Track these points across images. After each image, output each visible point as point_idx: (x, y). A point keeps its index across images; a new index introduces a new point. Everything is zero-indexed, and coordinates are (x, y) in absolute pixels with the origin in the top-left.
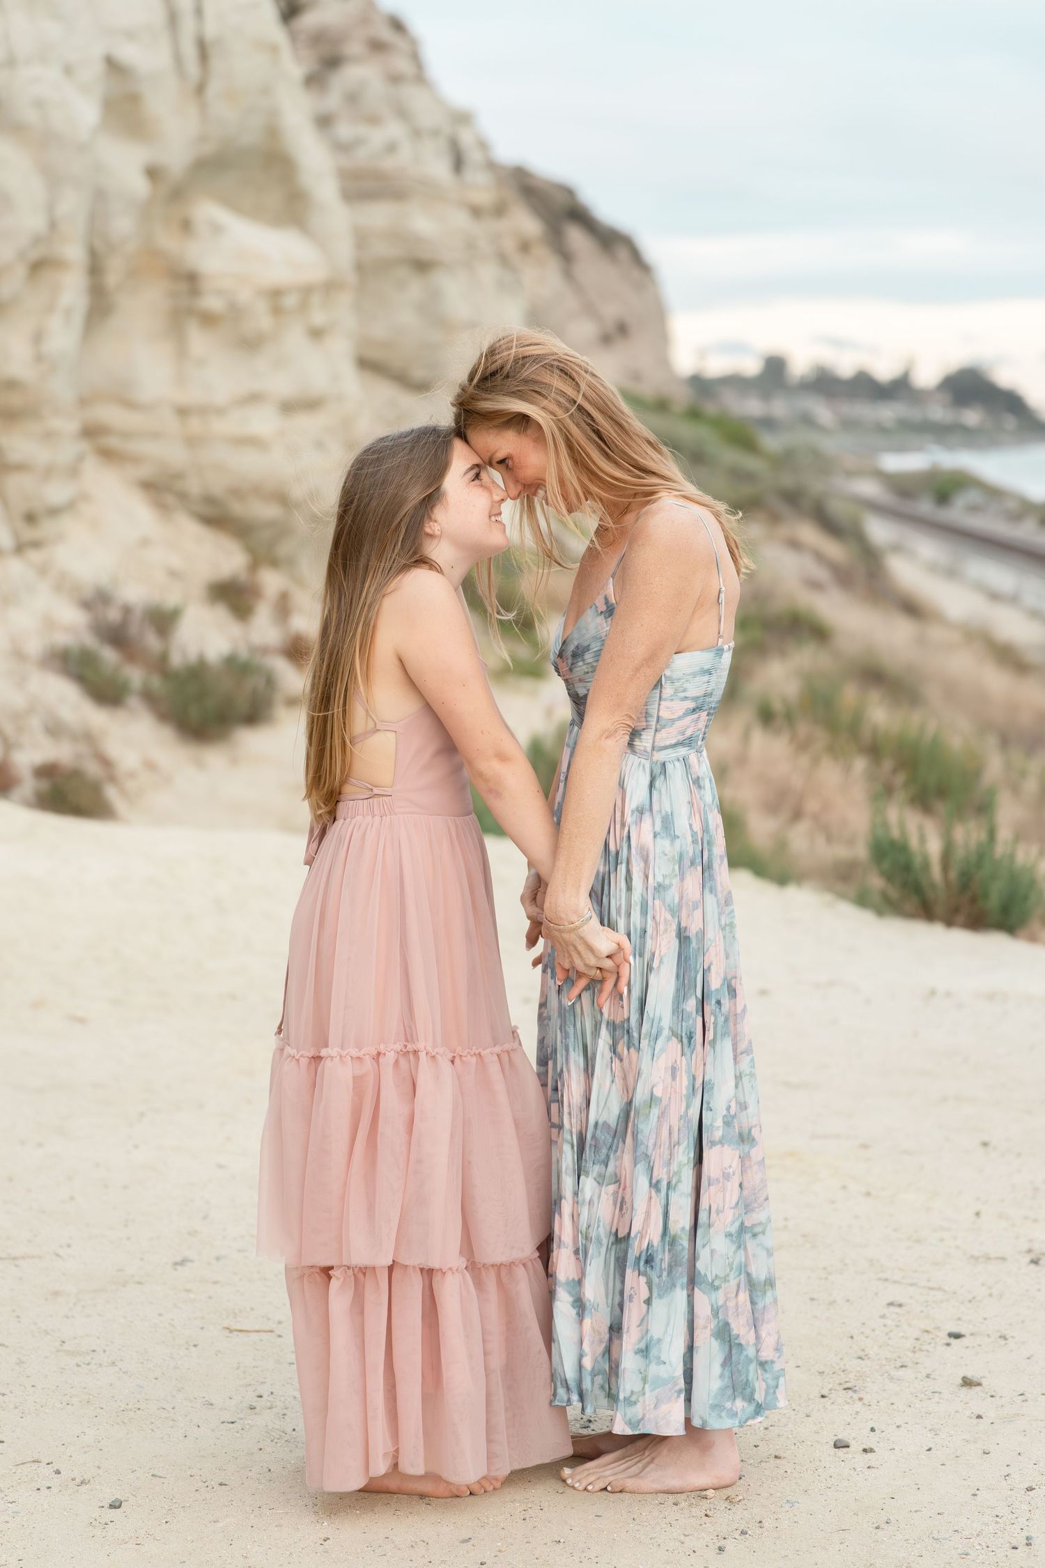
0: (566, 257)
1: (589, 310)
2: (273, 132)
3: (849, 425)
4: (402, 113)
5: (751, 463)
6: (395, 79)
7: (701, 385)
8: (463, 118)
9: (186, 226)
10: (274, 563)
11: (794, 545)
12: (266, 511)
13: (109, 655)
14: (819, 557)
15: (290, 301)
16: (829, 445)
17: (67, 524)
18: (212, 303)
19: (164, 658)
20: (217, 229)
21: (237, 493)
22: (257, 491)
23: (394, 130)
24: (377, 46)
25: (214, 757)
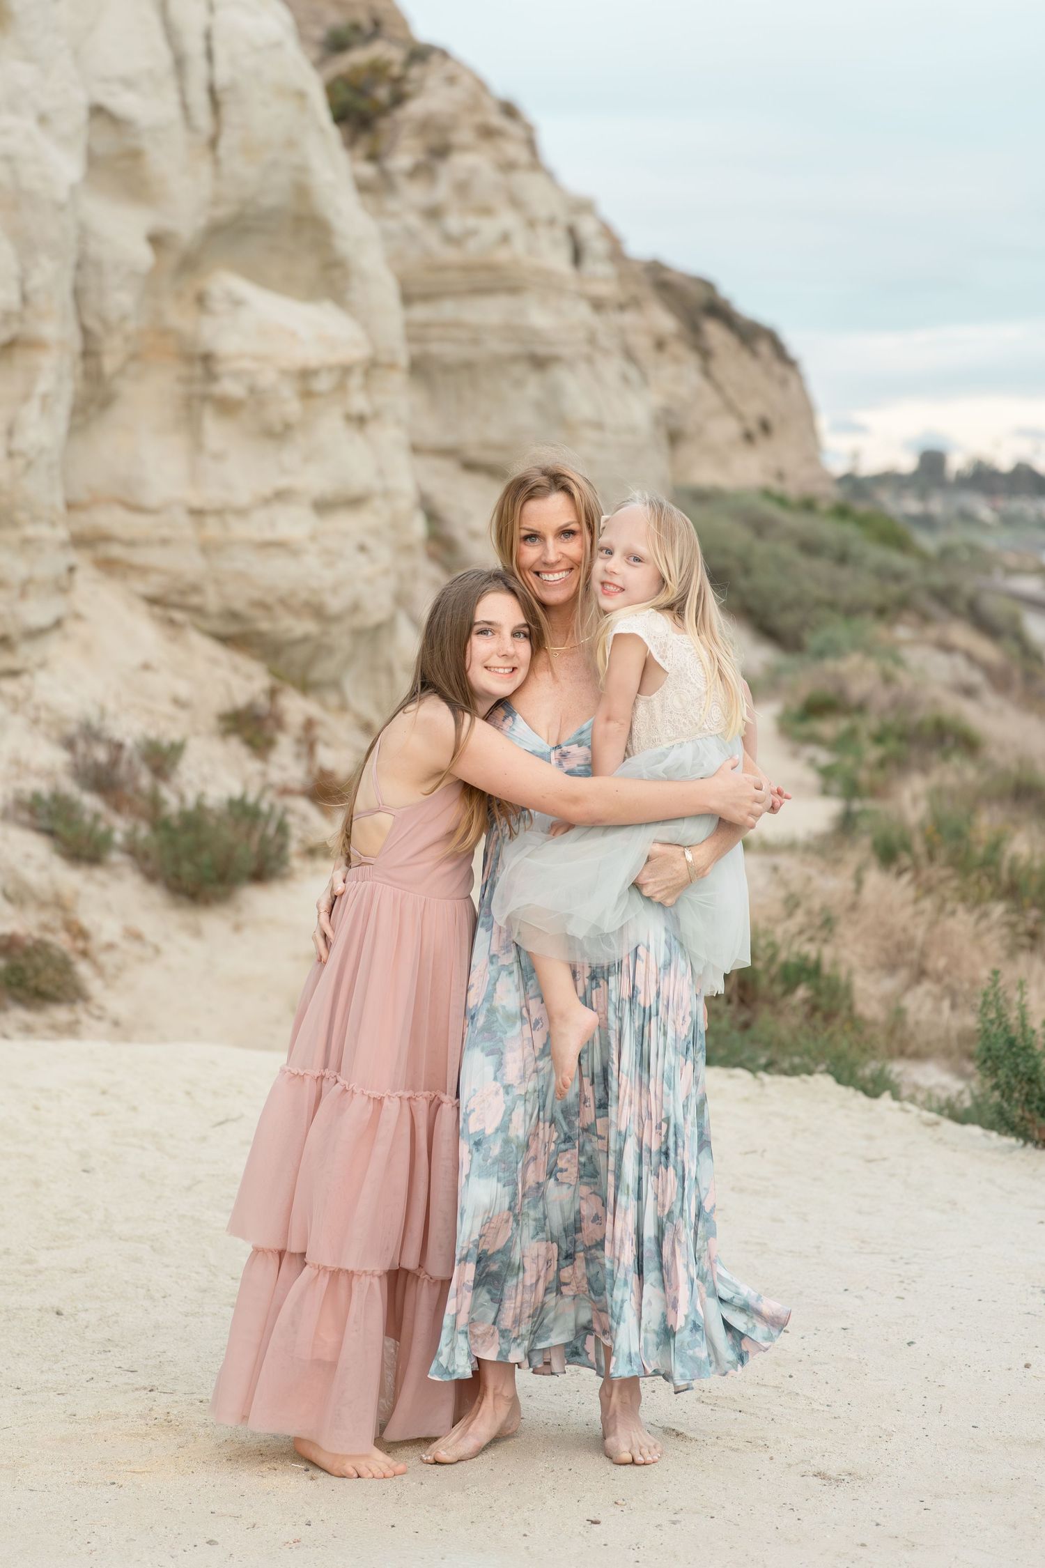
0: (705, 354)
1: (730, 408)
2: (302, 191)
3: (1009, 521)
4: (516, 203)
5: (898, 560)
6: (508, 167)
7: (854, 484)
8: (584, 206)
9: (201, 300)
10: (306, 687)
11: (946, 647)
12: (298, 627)
13: (90, 802)
14: (970, 657)
15: (323, 383)
16: (989, 542)
17: (53, 647)
18: (230, 388)
19: (156, 802)
20: (237, 303)
21: (262, 605)
23: (508, 220)
24: (488, 133)
25: (214, 922)
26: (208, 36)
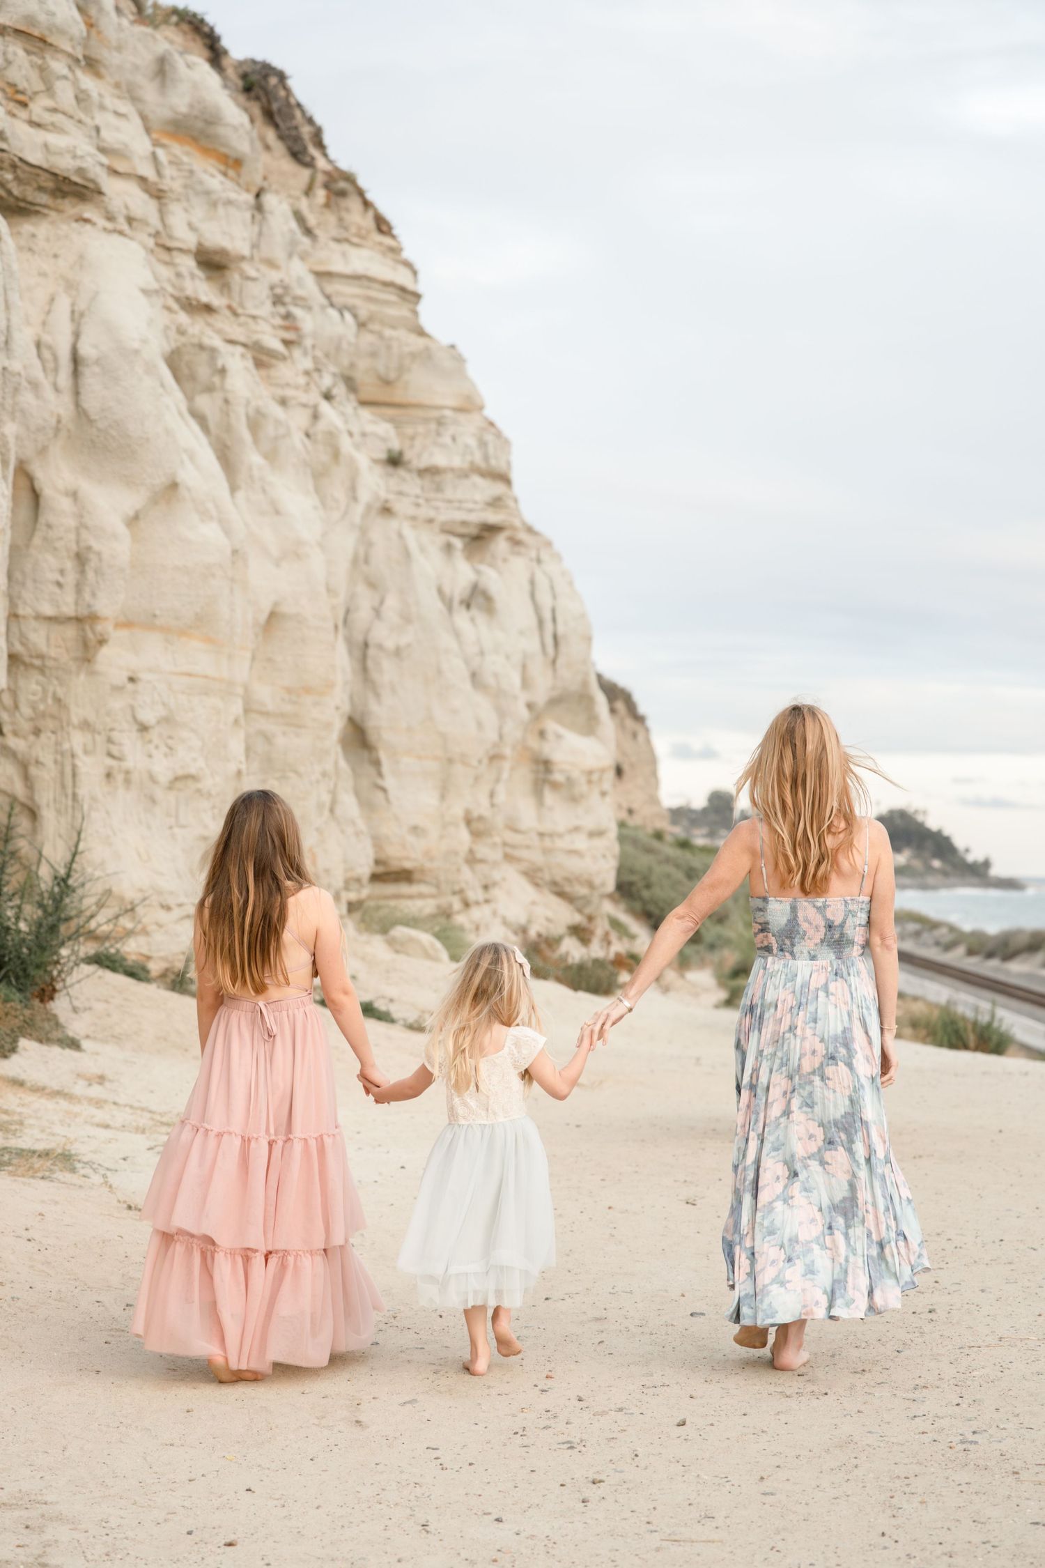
9: (543, 735)
12: (582, 891)
15: (595, 776)
17: (500, 891)
18: (558, 777)
20: (559, 737)
21: (568, 880)
22: (578, 879)
26: (553, 611)
